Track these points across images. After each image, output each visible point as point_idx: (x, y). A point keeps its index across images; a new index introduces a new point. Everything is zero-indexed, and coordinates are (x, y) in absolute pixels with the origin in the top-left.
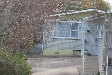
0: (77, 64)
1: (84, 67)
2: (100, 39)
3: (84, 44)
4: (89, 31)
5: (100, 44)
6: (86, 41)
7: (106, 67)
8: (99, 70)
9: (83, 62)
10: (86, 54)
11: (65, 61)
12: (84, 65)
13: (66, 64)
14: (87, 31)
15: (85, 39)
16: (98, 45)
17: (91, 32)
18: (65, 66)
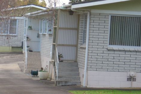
0: (17, 60)
1: (27, 63)
2: (42, 35)
3: (26, 41)
4: (31, 27)
5: (42, 40)
6: (27, 38)
7: (56, 63)
8: (41, 66)
9: (25, 58)
10: (28, 50)
11: (5, 57)
12: (26, 61)
13: (6, 61)
14: (29, 27)
15: (27, 36)
16: (40, 42)
17: (32, 28)
18: (6, 63)
